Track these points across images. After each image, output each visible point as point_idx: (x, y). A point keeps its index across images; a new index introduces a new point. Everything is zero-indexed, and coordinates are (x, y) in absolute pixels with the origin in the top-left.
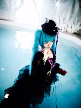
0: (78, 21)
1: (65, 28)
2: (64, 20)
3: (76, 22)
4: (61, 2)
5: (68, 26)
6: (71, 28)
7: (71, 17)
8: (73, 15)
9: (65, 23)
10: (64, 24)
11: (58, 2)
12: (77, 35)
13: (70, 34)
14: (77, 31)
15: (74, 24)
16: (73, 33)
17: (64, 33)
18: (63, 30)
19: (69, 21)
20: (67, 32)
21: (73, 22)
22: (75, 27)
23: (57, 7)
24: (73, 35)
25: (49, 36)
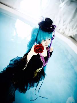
0: (76, 27)
1: (63, 29)
2: (64, 22)
3: (75, 27)
4: (66, 4)
5: (66, 28)
6: (69, 31)
7: (71, 21)
8: (73, 20)
9: (65, 25)
10: (63, 25)
11: (64, 3)
13: (67, 36)
14: (74, 35)
16: (69, 36)
17: (61, 34)
18: (61, 31)
19: (69, 24)
20: (64, 33)
21: (72, 27)
22: (72, 31)
23: (61, 8)
25: (47, 33)
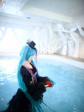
1: (45, 50)
9: (45, 45)
10: (44, 47)
12: (57, 55)
13: (51, 55)
14: (56, 51)
15: (52, 46)
16: (53, 54)
17: (45, 54)
19: (48, 44)
20: (48, 53)
22: (53, 48)
24: (54, 55)
